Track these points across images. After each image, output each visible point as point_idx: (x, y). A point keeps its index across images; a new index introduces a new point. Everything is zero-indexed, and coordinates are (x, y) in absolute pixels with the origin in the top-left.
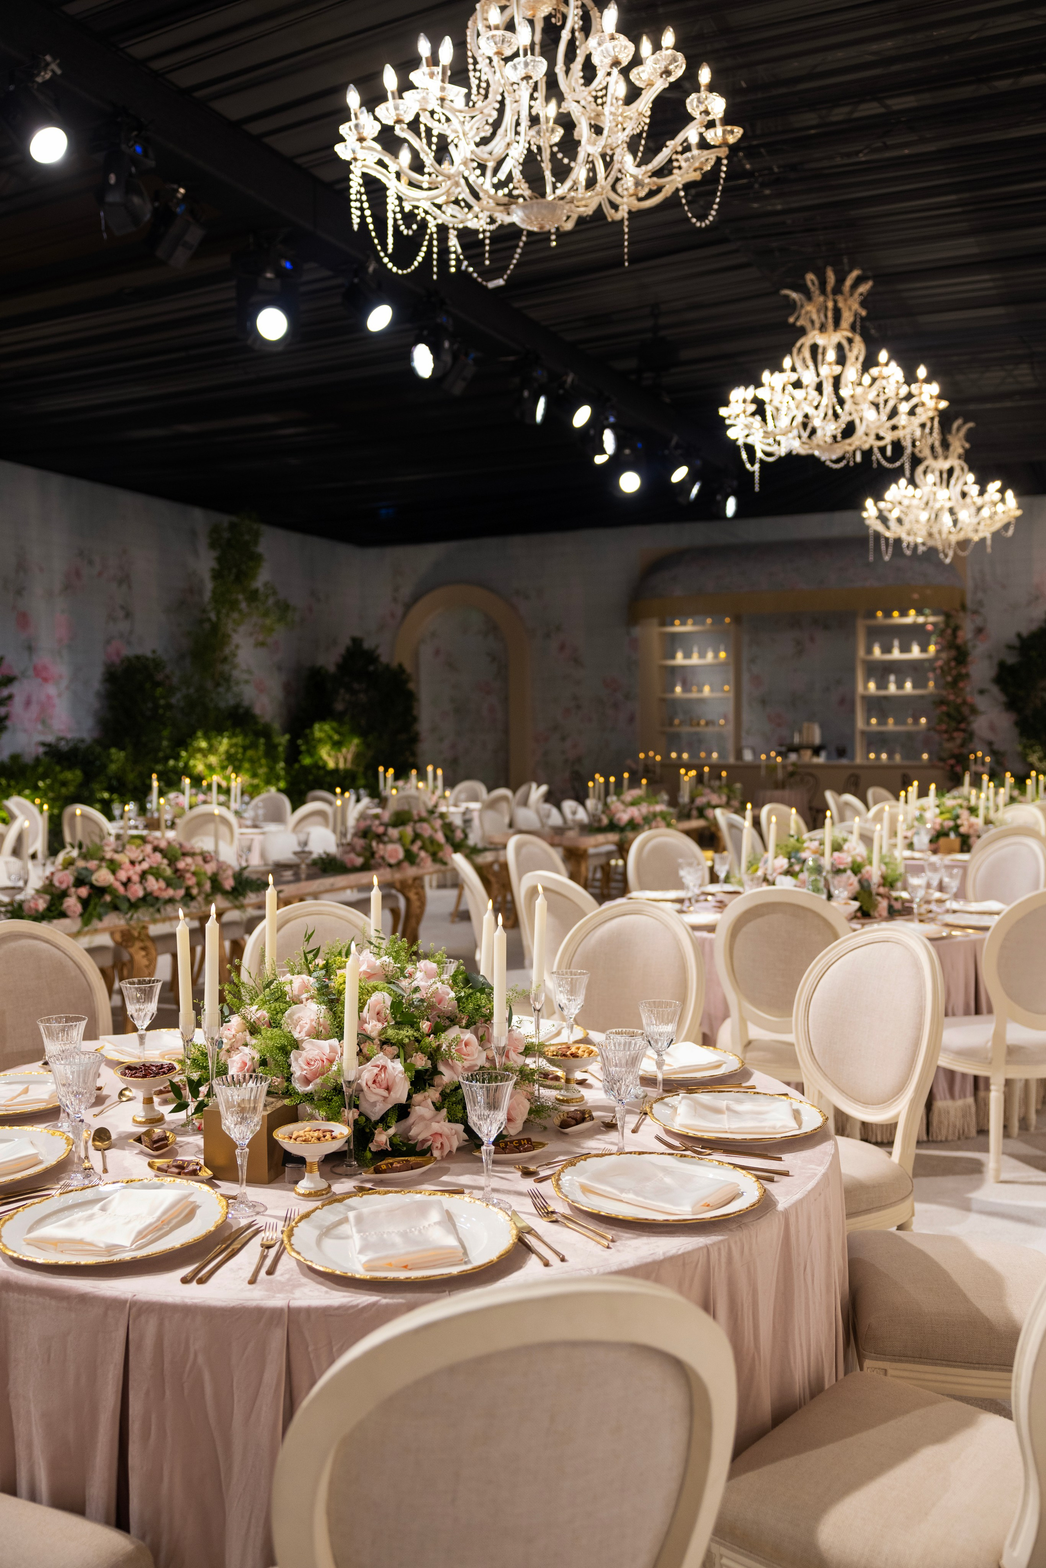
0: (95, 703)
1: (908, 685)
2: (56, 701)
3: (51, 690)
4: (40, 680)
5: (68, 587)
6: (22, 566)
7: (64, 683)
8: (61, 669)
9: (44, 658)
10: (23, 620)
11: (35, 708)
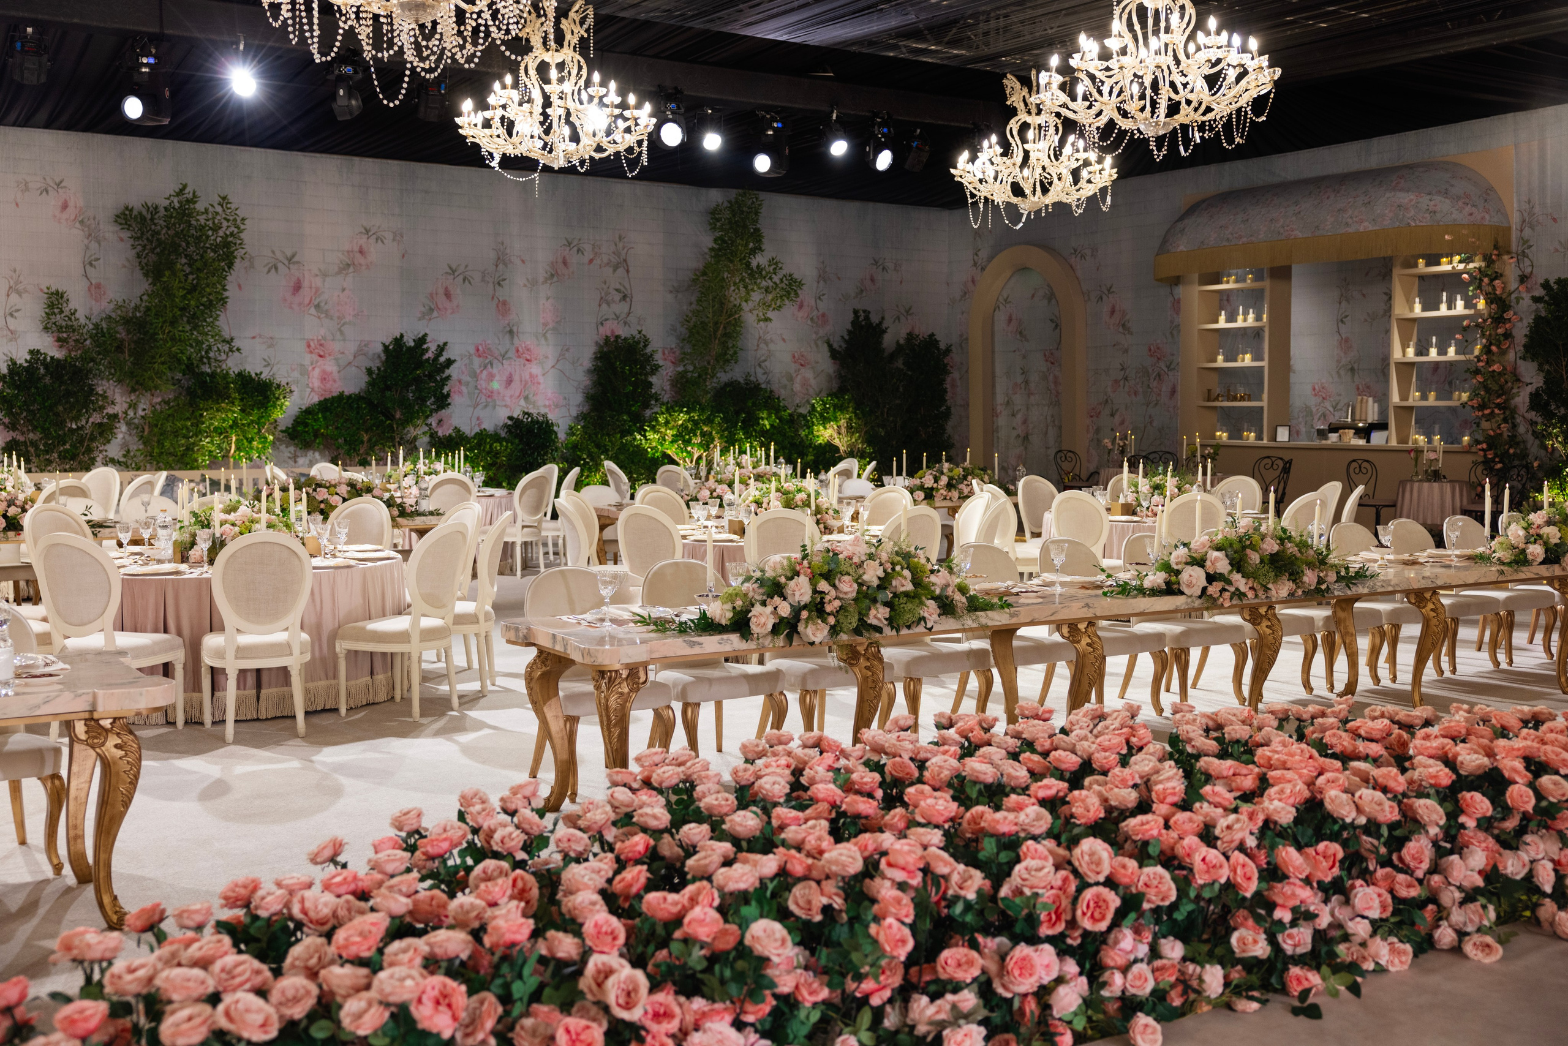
0: (585, 381)
1: (1452, 351)
2: (541, 379)
3: (535, 369)
4: (522, 361)
5: (553, 275)
6: (501, 259)
7: (550, 362)
8: (546, 351)
9: (526, 340)
10: (503, 307)
11: (516, 386)
